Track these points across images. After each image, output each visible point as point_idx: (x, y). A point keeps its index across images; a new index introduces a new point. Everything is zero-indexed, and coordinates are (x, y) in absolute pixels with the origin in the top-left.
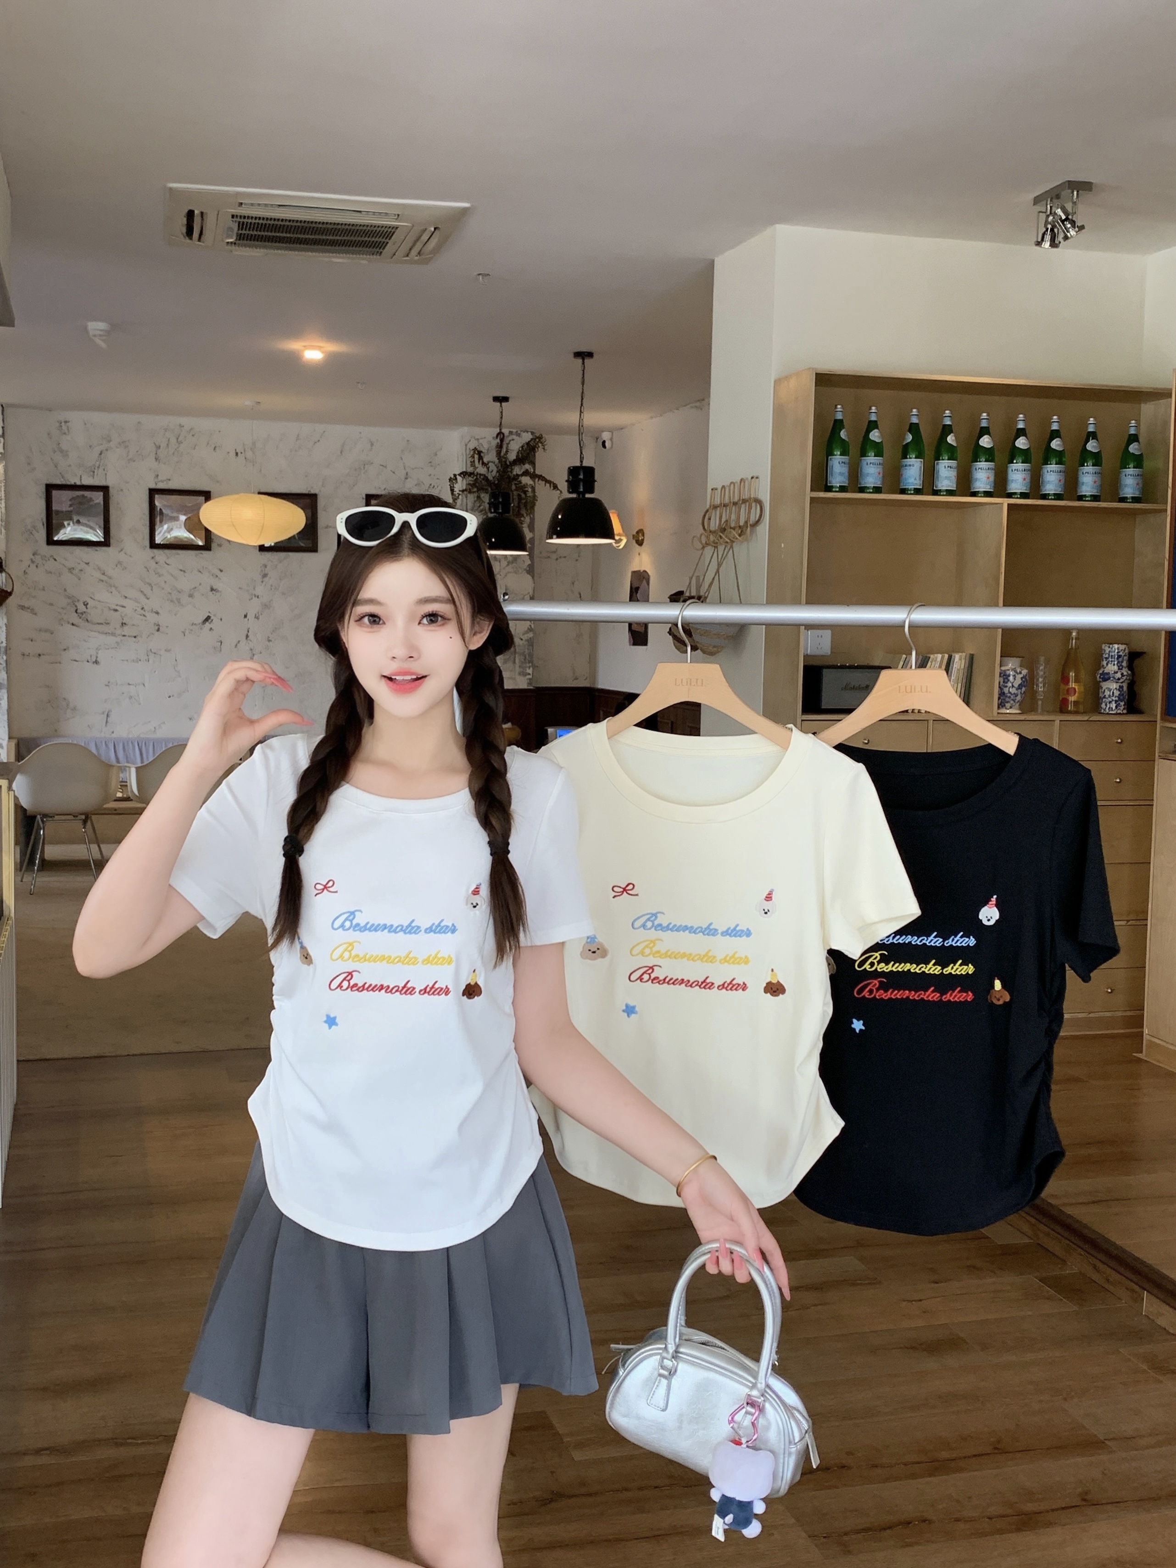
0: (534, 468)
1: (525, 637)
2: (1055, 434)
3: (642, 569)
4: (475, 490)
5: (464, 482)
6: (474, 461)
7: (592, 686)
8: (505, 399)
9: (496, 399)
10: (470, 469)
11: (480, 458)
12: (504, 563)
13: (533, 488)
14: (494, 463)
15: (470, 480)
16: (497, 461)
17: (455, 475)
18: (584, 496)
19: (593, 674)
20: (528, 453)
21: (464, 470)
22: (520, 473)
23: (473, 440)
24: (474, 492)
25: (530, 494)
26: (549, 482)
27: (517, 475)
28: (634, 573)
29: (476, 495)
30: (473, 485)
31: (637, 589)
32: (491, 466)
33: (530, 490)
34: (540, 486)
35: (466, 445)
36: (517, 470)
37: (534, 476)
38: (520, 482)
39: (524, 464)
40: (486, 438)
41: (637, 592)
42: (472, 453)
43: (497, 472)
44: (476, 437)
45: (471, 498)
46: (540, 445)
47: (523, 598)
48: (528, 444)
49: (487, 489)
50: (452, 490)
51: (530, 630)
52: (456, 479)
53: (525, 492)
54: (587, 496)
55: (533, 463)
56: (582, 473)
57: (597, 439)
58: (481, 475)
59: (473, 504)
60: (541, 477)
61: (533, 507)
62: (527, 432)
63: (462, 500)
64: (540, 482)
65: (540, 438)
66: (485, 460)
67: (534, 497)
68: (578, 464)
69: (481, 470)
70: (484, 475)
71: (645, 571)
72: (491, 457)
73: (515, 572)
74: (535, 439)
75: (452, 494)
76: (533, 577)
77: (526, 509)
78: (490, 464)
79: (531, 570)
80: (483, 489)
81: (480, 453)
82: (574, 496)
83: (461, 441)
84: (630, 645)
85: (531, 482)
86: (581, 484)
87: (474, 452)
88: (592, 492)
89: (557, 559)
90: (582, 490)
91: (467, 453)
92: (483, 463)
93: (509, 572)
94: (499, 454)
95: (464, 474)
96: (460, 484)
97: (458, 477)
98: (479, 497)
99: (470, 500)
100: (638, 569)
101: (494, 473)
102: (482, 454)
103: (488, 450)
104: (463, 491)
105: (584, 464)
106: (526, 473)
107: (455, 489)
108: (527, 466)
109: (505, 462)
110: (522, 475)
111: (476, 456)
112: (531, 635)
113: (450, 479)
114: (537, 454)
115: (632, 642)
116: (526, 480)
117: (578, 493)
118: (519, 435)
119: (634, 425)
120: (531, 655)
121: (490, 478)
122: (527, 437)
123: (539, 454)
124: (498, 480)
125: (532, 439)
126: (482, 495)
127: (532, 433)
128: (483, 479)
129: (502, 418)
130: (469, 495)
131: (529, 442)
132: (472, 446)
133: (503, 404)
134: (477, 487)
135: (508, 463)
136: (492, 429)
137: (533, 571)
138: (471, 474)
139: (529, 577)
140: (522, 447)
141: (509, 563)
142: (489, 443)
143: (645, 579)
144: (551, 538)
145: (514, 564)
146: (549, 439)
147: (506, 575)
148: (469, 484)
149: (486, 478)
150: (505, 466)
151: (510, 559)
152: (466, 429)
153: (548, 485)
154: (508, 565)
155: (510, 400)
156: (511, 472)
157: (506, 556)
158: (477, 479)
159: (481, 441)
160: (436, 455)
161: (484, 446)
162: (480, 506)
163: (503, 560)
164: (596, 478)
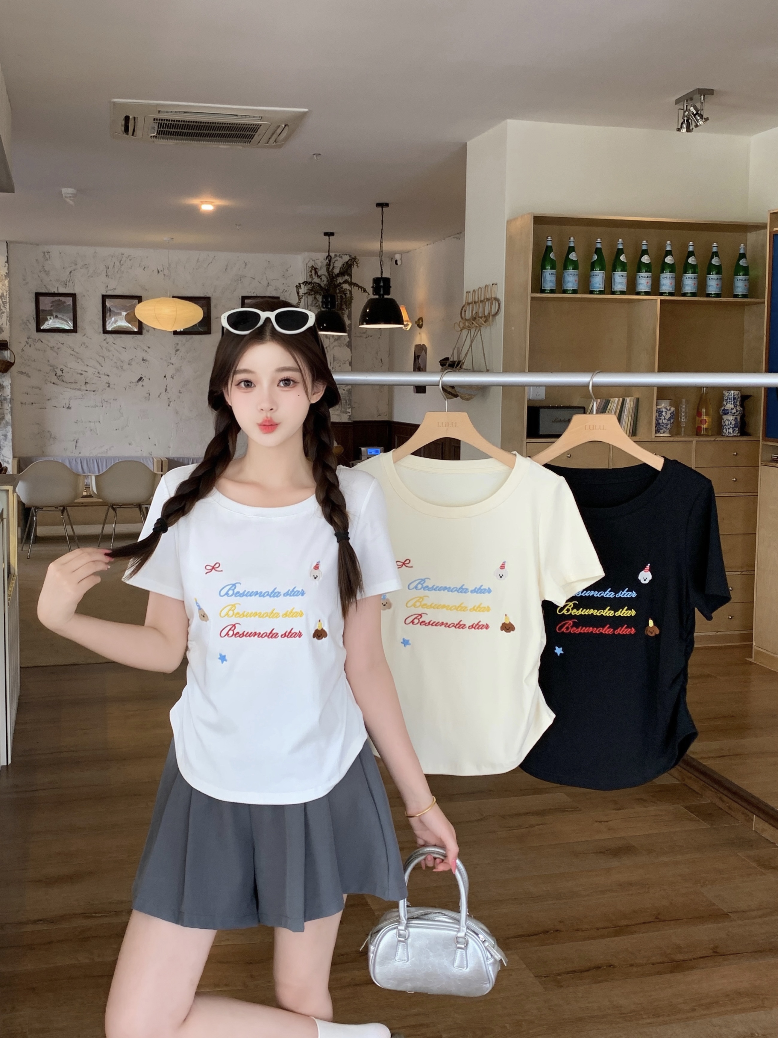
0: (351, 279)
1: (346, 389)
2: (691, 254)
3: (422, 343)
4: (313, 293)
5: (306, 288)
6: (312, 275)
7: (390, 420)
8: (332, 234)
9: (326, 234)
10: (310, 280)
11: (316, 272)
12: (332, 340)
13: (351, 292)
14: (325, 275)
15: (309, 286)
16: (327, 274)
17: (300, 284)
18: (383, 297)
19: (391, 413)
20: (347, 269)
21: (306, 280)
22: (342, 282)
23: (311, 261)
24: (312, 295)
25: (348, 295)
26: (361, 288)
27: (340, 283)
28: (417, 346)
29: (313, 296)
30: (311, 290)
31: (419, 357)
32: (323, 277)
33: (348, 293)
34: (355, 290)
35: (307, 264)
36: (340, 280)
37: (351, 284)
38: (342, 288)
39: (344, 276)
40: (320, 259)
41: (418, 359)
42: (310, 269)
43: (327, 281)
44: (313, 259)
45: (310, 298)
46: (355, 263)
47: (345, 363)
48: (347, 262)
49: (320, 293)
50: (298, 293)
52: (300, 286)
53: (345, 294)
54: (386, 297)
55: (350, 275)
56: (382, 282)
57: (392, 259)
58: (316, 283)
59: (311, 305)
60: (356, 285)
61: (350, 304)
62: (347, 255)
63: (305, 300)
64: (355, 287)
65: (355, 258)
66: (319, 274)
67: (351, 297)
68: (380, 276)
69: (316, 280)
70: (319, 283)
71: (424, 345)
72: (323, 271)
73: (340, 346)
74: (352, 260)
75: (298, 295)
76: (351, 350)
77: (346, 305)
79: (349, 345)
80: (318, 292)
81: (315, 269)
82: (377, 297)
83: (303, 262)
84: (414, 392)
86: (382, 289)
87: (312, 269)
88: (389, 294)
89: (366, 338)
90: (382, 293)
91: (308, 269)
92: (318, 276)
93: (335, 346)
94: (328, 269)
95: (305, 283)
96: (303, 290)
97: (302, 285)
98: (315, 298)
99: (310, 303)
100: (419, 343)
101: (325, 282)
102: (317, 270)
103: (321, 267)
104: (305, 294)
105: (383, 277)
106: (346, 282)
107: (300, 293)
108: (347, 277)
109: (332, 274)
111: (313, 271)
113: (297, 287)
114: (353, 269)
116: (346, 286)
117: (380, 295)
118: (341, 257)
119: (416, 249)
120: (350, 400)
121: (323, 285)
122: (347, 258)
123: (354, 270)
124: (327, 286)
125: (349, 260)
126: (317, 296)
127: (350, 256)
128: (318, 286)
129: (329, 246)
130: (309, 296)
131: (348, 261)
132: (310, 265)
133: (330, 237)
134: (314, 291)
135: (334, 276)
136: (324, 254)
137: (351, 346)
138: (310, 283)
139: (349, 349)
140: (343, 265)
142: (322, 262)
143: (423, 351)
144: (362, 324)
145: (339, 341)
146: (361, 259)
147: (333, 347)
148: (309, 289)
149: (320, 285)
150: (332, 277)
151: (336, 338)
152: (306, 253)
154: (335, 341)
155: (335, 234)
156: (336, 281)
157: (333, 336)
158: (313, 286)
159: (316, 261)
160: (287, 271)
161: (318, 266)
162: (316, 304)
163: (331, 338)
164: (391, 285)
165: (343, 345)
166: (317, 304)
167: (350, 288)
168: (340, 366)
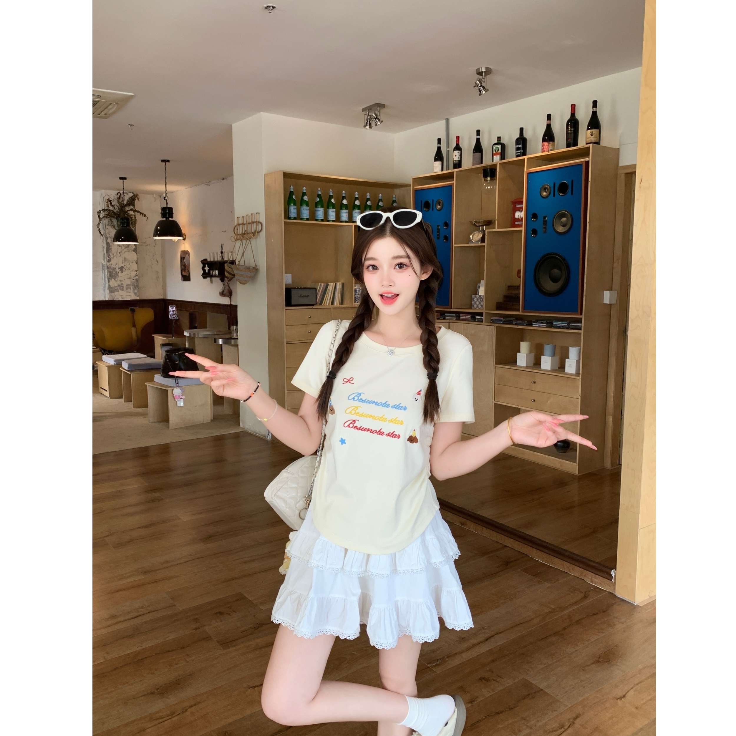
0: (135, 207)
1: (135, 278)
3: (186, 250)
4: (109, 217)
5: (104, 213)
6: (108, 205)
7: (165, 298)
8: (125, 178)
9: (121, 178)
10: (106, 208)
11: (111, 203)
12: (123, 248)
13: (135, 216)
14: (117, 205)
15: (106, 212)
16: (118, 205)
17: (100, 211)
18: (169, 219)
19: (165, 293)
20: (132, 201)
21: (103, 208)
22: (129, 210)
23: (107, 196)
24: (109, 218)
25: (133, 219)
26: (142, 214)
27: (128, 211)
28: (182, 251)
29: (109, 219)
30: (108, 215)
31: (184, 258)
32: (116, 207)
33: (133, 217)
34: (138, 216)
35: (104, 198)
36: (127, 209)
37: (135, 211)
38: (129, 213)
39: (130, 206)
40: (113, 195)
41: (184, 260)
42: (107, 201)
43: (119, 209)
44: (108, 194)
45: (107, 221)
46: (137, 198)
47: (133, 262)
48: (131, 197)
49: (114, 217)
50: (99, 217)
51: (137, 275)
52: (100, 212)
53: (131, 218)
55: (134, 206)
56: (167, 210)
57: (161, 196)
58: (111, 210)
59: (108, 225)
60: (139, 212)
61: (135, 224)
62: (131, 192)
63: (103, 222)
64: (138, 213)
65: (137, 195)
66: (113, 204)
67: (136, 220)
68: (166, 206)
69: (111, 208)
70: (113, 210)
71: (187, 251)
72: (115, 203)
73: (129, 252)
74: (134, 196)
75: (99, 218)
76: (137, 254)
77: (132, 225)
78: (115, 206)
79: (135, 250)
80: (112, 216)
81: (110, 201)
82: (165, 219)
83: (101, 196)
84: (182, 280)
85: (133, 214)
86: (168, 214)
88: (172, 217)
89: (146, 246)
90: (168, 217)
91: (104, 201)
92: (112, 205)
93: (126, 252)
94: (118, 202)
95: (104, 210)
96: (102, 214)
97: (101, 211)
98: (111, 220)
99: (107, 223)
100: (183, 250)
101: (117, 210)
103: (114, 200)
104: (103, 217)
105: (168, 206)
106: (132, 210)
107: (101, 217)
108: (132, 207)
109: (122, 205)
110: (130, 211)
111: (109, 202)
112: (137, 277)
113: (98, 212)
114: (135, 202)
115: (183, 279)
116: (131, 213)
117: (166, 218)
118: (127, 194)
119: (178, 191)
120: (137, 286)
121: (115, 211)
122: (131, 195)
123: (136, 202)
124: (119, 213)
126: (112, 219)
127: (133, 193)
128: (112, 212)
129: (124, 186)
130: (106, 219)
131: (132, 197)
132: (107, 197)
133: (124, 180)
134: (110, 216)
135: (123, 205)
136: (115, 191)
137: (136, 251)
138: (107, 210)
139: (135, 253)
140: (129, 199)
141: (126, 248)
142: (114, 197)
143: (187, 255)
144: (156, 236)
145: (128, 248)
146: (140, 195)
147: (124, 253)
148: (106, 214)
149: (113, 212)
150: (122, 207)
151: (126, 246)
152: (103, 191)
153: (142, 215)
155: (127, 179)
156: (125, 209)
158: (109, 212)
159: (110, 196)
161: (112, 199)
163: (123, 247)
164: (174, 212)
165: (131, 251)
166: (112, 224)
167: (134, 214)
168: (130, 264)
